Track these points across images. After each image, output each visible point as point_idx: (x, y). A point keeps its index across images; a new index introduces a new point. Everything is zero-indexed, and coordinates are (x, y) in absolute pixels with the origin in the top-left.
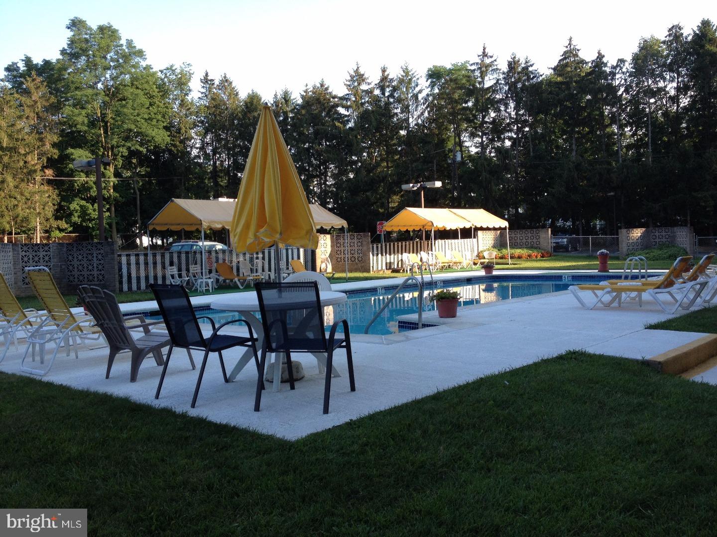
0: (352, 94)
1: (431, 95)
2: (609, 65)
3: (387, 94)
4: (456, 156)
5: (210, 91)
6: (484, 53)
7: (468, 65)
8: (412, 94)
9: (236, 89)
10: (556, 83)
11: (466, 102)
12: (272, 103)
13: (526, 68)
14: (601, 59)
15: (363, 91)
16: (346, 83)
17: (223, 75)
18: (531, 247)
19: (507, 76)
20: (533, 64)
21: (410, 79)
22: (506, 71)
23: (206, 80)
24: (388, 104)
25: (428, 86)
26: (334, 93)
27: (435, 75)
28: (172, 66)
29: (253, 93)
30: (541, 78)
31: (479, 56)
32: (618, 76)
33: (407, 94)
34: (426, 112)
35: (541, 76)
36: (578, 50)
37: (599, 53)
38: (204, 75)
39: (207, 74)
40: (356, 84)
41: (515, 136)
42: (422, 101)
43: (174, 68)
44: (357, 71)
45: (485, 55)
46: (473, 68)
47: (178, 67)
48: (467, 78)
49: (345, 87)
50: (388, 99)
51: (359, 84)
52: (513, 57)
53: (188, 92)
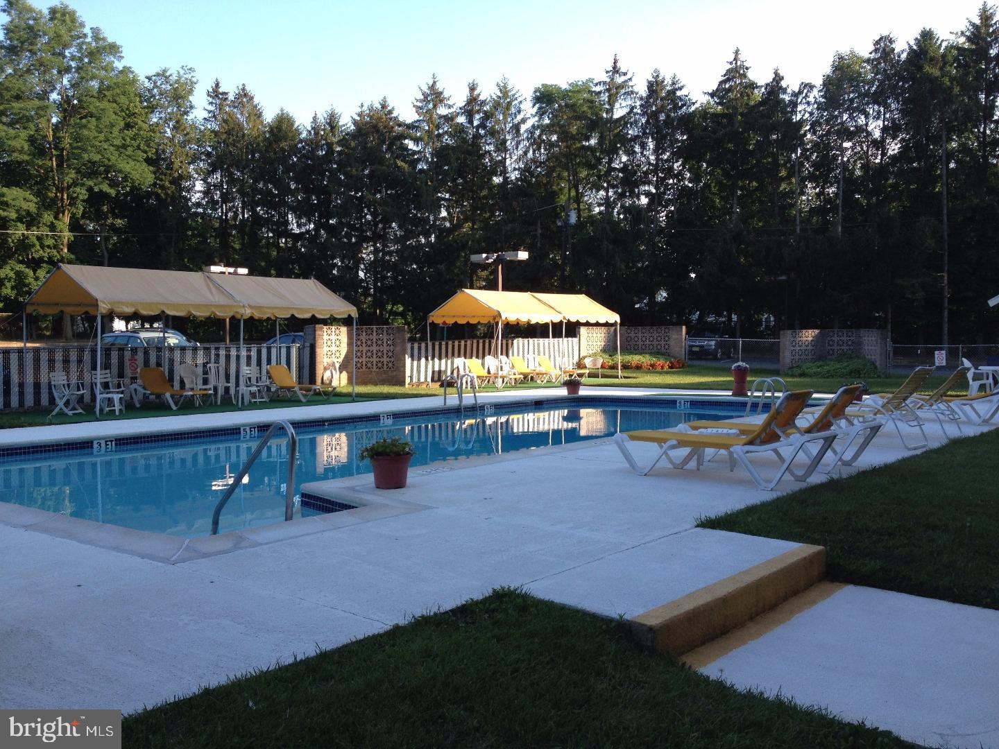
0: (424, 121)
1: (538, 127)
2: (789, 91)
3: (476, 123)
4: (569, 216)
5: (220, 109)
6: (614, 67)
7: (591, 84)
8: (511, 125)
9: (259, 107)
10: (715, 115)
11: (588, 139)
12: (309, 129)
13: (673, 92)
14: (778, 83)
15: (441, 117)
16: (416, 104)
17: (241, 87)
18: (657, 353)
19: (646, 104)
20: (683, 87)
21: (508, 102)
22: (644, 95)
23: (216, 93)
24: (477, 136)
25: (534, 114)
26: (401, 119)
27: (545, 97)
28: (165, 71)
29: (283, 114)
30: (693, 108)
31: (607, 72)
32: (800, 108)
33: (505, 124)
34: (531, 152)
35: (694, 104)
36: (747, 68)
37: (776, 73)
38: (214, 86)
39: (217, 85)
40: (431, 106)
41: (654, 191)
42: (525, 135)
43: (168, 74)
44: (432, 87)
45: (615, 70)
46: (598, 89)
47: (173, 72)
48: (589, 104)
49: (414, 109)
50: (478, 130)
51: (435, 106)
52: (655, 74)
53: (188, 110)
